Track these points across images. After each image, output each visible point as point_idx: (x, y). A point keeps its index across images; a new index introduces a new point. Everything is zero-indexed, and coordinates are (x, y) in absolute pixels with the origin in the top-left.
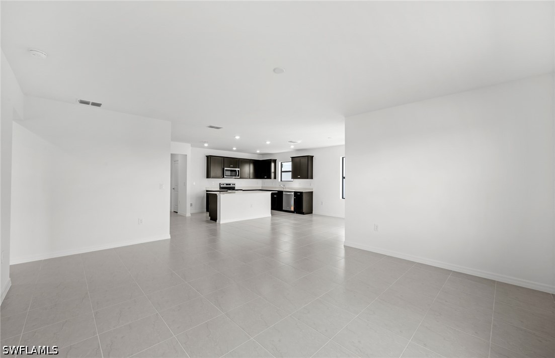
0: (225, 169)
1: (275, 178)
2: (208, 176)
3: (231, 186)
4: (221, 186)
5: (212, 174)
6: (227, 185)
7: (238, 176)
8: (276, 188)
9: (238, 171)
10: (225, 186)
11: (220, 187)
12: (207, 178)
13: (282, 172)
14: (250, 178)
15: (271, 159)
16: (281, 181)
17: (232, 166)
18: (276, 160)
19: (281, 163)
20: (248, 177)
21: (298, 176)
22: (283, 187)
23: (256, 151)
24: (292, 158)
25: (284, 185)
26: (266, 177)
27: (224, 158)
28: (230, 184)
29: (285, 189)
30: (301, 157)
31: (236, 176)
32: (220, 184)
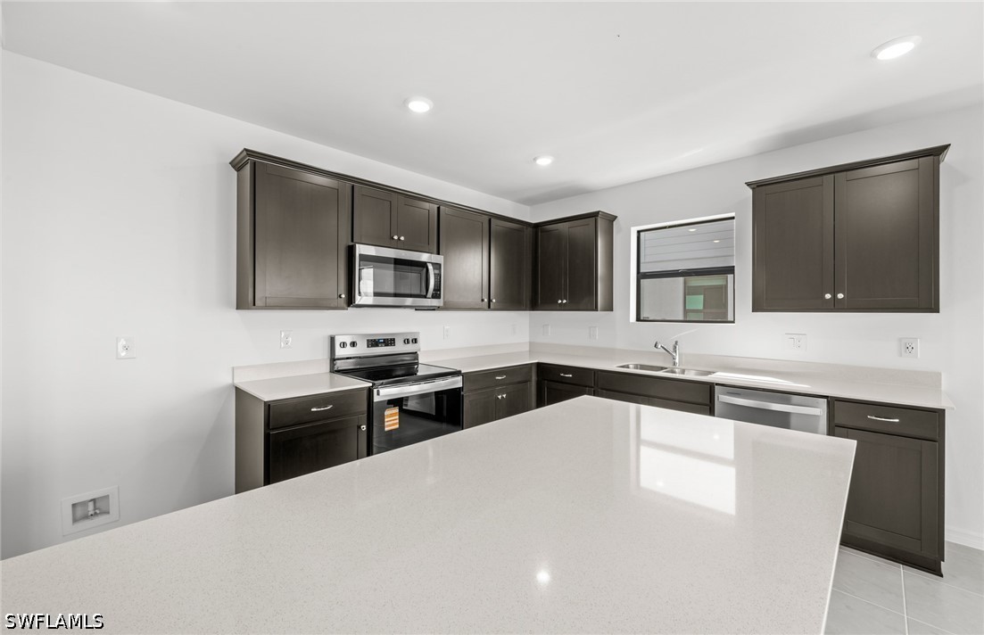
0: (361, 249)
1: (609, 307)
2: (246, 299)
3: (400, 347)
4: (340, 352)
5: (269, 285)
6: (373, 343)
7: (436, 295)
8: (610, 353)
9: (437, 266)
10: (362, 350)
11: (333, 360)
12: (240, 305)
13: (641, 276)
14: (489, 307)
15: (595, 215)
16: (638, 319)
17: (402, 238)
18: (616, 217)
19: (639, 232)
20: (483, 300)
21: (828, 296)
22: (670, 353)
23: (535, 159)
24: (757, 186)
25: (676, 343)
26: (565, 301)
27: (353, 187)
28: (394, 340)
29: (677, 361)
30: (845, 173)
31: (425, 297)
32: (332, 339)
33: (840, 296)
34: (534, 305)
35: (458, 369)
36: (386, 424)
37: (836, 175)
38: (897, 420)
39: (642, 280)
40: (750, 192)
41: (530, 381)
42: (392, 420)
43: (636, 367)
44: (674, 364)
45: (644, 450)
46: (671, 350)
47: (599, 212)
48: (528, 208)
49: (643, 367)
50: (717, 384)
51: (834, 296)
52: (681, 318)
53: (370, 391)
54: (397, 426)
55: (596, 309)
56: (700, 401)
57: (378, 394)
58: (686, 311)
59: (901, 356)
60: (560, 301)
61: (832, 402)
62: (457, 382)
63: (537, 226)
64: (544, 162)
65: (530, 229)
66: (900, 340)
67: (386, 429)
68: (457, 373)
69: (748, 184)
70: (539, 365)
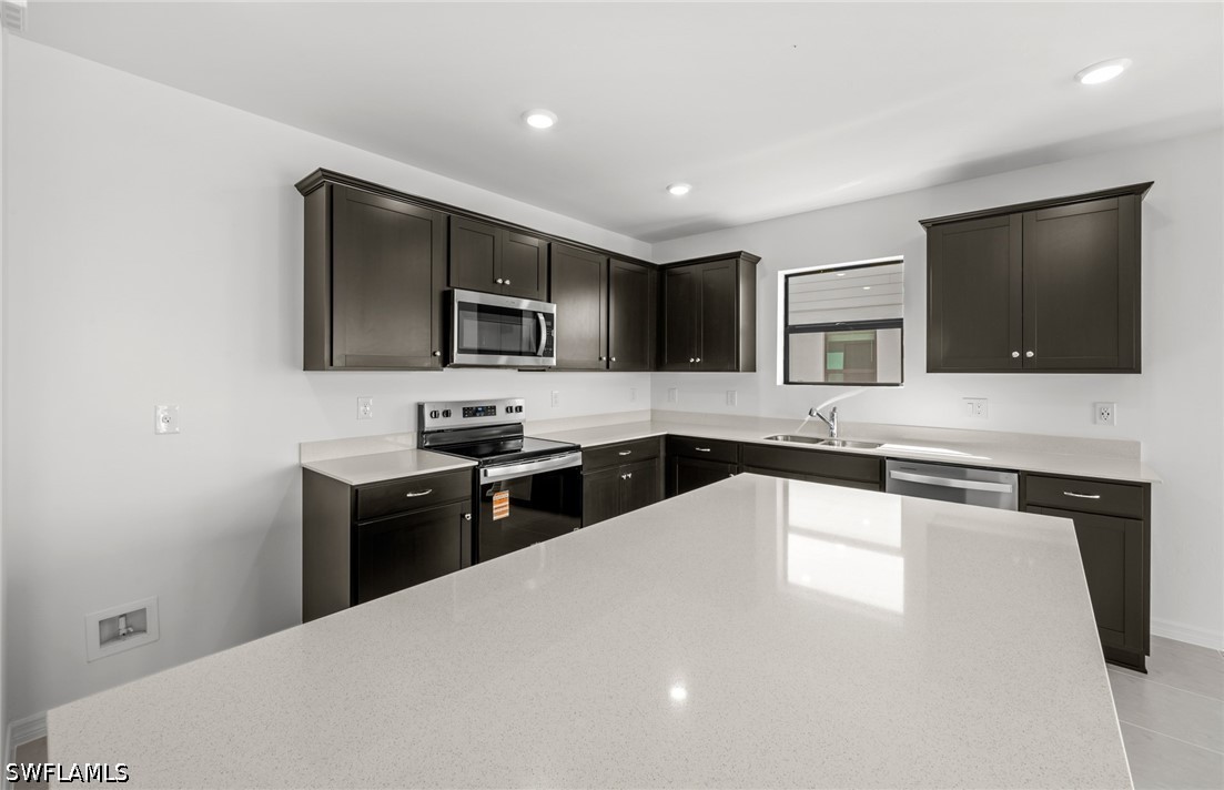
0: (461, 296)
1: (752, 368)
2: (317, 355)
3: (501, 417)
4: (430, 424)
5: (347, 342)
6: (470, 411)
7: (548, 353)
8: (754, 422)
9: (549, 316)
10: (457, 421)
11: (421, 433)
12: (308, 365)
13: (789, 330)
14: (608, 367)
15: (736, 256)
16: (786, 381)
17: (508, 282)
18: (760, 259)
19: (787, 277)
20: (600, 359)
21: (1016, 354)
22: (827, 420)
23: (668, 188)
24: (932, 226)
25: (834, 409)
26: (698, 360)
27: (449, 218)
28: (494, 408)
29: (835, 431)
30: (1033, 212)
31: (535, 355)
32: (420, 408)
33: (1030, 354)
34: (659, 366)
35: (577, 443)
36: (494, 512)
37: (1025, 214)
38: (1098, 497)
39: (791, 335)
40: (923, 232)
41: (658, 457)
42: (501, 507)
43: (786, 438)
44: (832, 435)
45: (792, 538)
46: (828, 417)
47: (740, 253)
48: (648, 246)
49: (794, 439)
50: (888, 458)
51: (1023, 354)
52: (822, 380)
53: (475, 471)
54: (507, 514)
55: (738, 370)
56: (868, 478)
57: (485, 475)
58: (827, 372)
59: (1095, 422)
60: (692, 360)
61: (1025, 478)
62: (575, 460)
63: (663, 269)
64: (679, 191)
65: (655, 272)
66: (1094, 405)
67: (495, 518)
68: (576, 448)
69: (922, 223)
70: (669, 438)
